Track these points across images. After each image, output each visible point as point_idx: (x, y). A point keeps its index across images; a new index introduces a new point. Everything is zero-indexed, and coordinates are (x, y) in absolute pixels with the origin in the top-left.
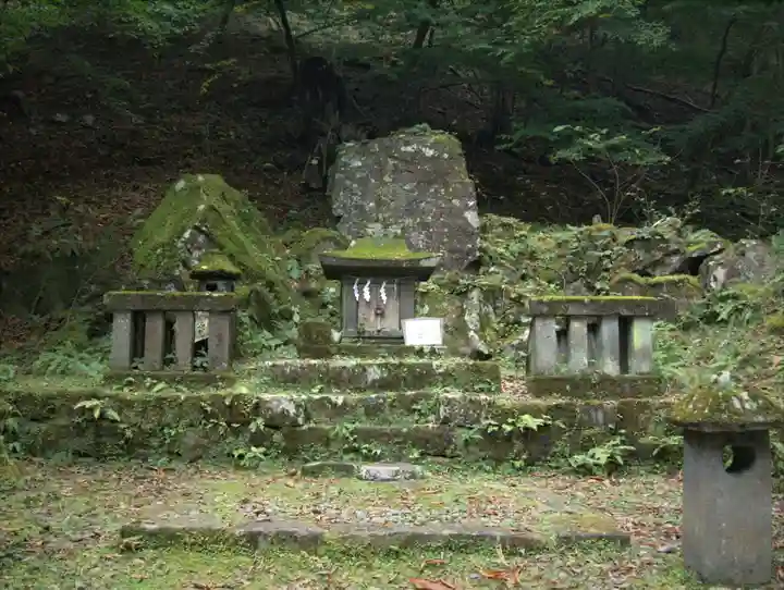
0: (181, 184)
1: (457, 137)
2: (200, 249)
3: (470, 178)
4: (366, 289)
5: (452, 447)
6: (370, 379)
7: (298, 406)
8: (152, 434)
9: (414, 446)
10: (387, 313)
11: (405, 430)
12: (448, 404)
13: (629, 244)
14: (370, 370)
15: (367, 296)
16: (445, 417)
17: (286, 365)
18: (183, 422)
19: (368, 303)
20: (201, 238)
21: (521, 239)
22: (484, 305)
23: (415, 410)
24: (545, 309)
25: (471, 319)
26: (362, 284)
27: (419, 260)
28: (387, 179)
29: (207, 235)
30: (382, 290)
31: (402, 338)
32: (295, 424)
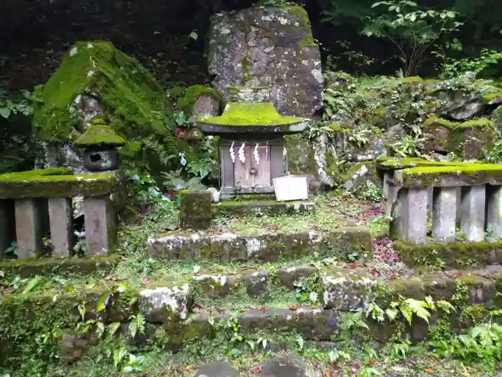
0: (74, 51)
1: (304, 7)
2: (91, 112)
3: (315, 42)
4: (241, 151)
5: (337, 332)
6: (250, 251)
7: (180, 301)
8: (23, 340)
9: (298, 332)
10: (259, 172)
11: (289, 318)
12: (333, 290)
13: (436, 94)
14: (250, 242)
15: (242, 158)
16: (329, 302)
17: (168, 242)
18: (57, 325)
19: (243, 164)
20: (92, 103)
21: (352, 90)
22: (329, 146)
23: (296, 287)
24: (419, 182)
25: (319, 159)
26: (238, 146)
27: (289, 125)
28: (250, 43)
29: (98, 99)
30: (256, 152)
31: (274, 193)
32: (177, 318)
